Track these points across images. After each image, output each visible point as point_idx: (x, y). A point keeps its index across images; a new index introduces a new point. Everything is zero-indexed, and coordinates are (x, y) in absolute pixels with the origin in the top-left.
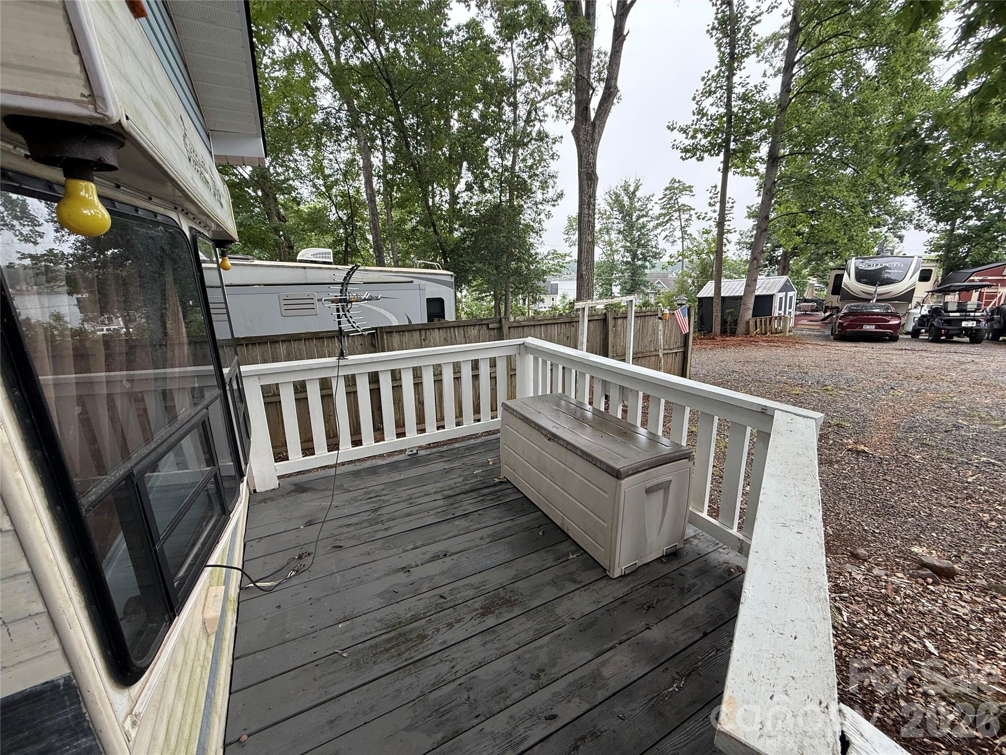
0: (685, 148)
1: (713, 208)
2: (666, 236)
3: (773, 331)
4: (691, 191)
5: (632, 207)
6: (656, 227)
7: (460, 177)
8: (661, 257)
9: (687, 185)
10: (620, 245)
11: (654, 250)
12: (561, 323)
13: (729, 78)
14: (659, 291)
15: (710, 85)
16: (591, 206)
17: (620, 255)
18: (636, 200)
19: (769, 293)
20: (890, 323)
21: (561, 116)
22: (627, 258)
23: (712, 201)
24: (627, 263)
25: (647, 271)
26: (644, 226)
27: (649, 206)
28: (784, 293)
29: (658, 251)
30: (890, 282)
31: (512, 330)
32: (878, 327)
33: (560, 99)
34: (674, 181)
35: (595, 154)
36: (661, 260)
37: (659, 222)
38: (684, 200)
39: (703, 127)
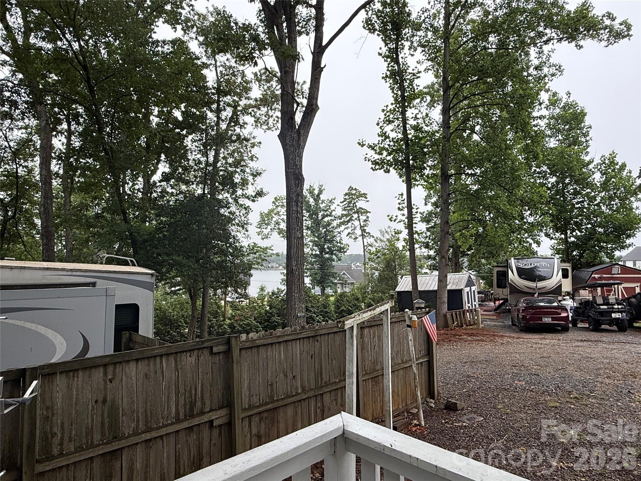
0: (375, 161)
1: (402, 212)
2: (349, 234)
3: (468, 323)
4: (366, 198)
5: (318, 209)
6: (339, 226)
7: (156, 169)
8: (345, 252)
9: (362, 193)
10: (309, 239)
11: (339, 244)
12: (304, 338)
13: (403, 113)
14: (346, 281)
15: (389, 116)
16: (299, 204)
17: (309, 249)
18: (320, 202)
19: (458, 288)
20: (562, 315)
21: (259, 125)
22: (316, 251)
23: (400, 206)
24: (316, 255)
25: (334, 263)
26: (329, 224)
27: (332, 208)
28: (469, 288)
29: (342, 246)
30: (542, 279)
31: (243, 352)
32: (553, 319)
33: (259, 112)
34: (351, 188)
35: (301, 157)
36: (345, 254)
37: (342, 221)
38: (361, 204)
39: (387, 146)
